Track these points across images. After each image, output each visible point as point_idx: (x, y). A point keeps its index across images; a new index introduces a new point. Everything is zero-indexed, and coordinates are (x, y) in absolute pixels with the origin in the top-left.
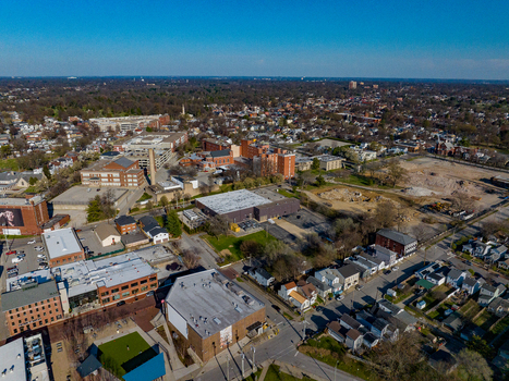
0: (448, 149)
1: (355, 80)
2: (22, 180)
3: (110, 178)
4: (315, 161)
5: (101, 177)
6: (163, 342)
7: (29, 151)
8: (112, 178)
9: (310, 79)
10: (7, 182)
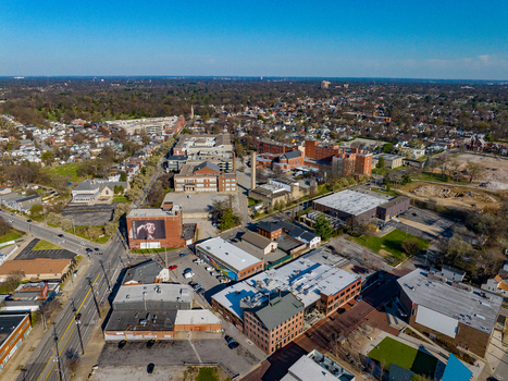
0: (483, 146)
1: (326, 79)
2: (107, 188)
3: (206, 184)
4: (380, 159)
5: (196, 183)
6: (424, 344)
7: (72, 157)
8: (209, 183)
9: (271, 79)
10: (92, 192)
